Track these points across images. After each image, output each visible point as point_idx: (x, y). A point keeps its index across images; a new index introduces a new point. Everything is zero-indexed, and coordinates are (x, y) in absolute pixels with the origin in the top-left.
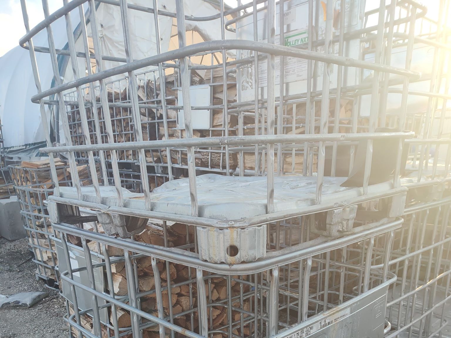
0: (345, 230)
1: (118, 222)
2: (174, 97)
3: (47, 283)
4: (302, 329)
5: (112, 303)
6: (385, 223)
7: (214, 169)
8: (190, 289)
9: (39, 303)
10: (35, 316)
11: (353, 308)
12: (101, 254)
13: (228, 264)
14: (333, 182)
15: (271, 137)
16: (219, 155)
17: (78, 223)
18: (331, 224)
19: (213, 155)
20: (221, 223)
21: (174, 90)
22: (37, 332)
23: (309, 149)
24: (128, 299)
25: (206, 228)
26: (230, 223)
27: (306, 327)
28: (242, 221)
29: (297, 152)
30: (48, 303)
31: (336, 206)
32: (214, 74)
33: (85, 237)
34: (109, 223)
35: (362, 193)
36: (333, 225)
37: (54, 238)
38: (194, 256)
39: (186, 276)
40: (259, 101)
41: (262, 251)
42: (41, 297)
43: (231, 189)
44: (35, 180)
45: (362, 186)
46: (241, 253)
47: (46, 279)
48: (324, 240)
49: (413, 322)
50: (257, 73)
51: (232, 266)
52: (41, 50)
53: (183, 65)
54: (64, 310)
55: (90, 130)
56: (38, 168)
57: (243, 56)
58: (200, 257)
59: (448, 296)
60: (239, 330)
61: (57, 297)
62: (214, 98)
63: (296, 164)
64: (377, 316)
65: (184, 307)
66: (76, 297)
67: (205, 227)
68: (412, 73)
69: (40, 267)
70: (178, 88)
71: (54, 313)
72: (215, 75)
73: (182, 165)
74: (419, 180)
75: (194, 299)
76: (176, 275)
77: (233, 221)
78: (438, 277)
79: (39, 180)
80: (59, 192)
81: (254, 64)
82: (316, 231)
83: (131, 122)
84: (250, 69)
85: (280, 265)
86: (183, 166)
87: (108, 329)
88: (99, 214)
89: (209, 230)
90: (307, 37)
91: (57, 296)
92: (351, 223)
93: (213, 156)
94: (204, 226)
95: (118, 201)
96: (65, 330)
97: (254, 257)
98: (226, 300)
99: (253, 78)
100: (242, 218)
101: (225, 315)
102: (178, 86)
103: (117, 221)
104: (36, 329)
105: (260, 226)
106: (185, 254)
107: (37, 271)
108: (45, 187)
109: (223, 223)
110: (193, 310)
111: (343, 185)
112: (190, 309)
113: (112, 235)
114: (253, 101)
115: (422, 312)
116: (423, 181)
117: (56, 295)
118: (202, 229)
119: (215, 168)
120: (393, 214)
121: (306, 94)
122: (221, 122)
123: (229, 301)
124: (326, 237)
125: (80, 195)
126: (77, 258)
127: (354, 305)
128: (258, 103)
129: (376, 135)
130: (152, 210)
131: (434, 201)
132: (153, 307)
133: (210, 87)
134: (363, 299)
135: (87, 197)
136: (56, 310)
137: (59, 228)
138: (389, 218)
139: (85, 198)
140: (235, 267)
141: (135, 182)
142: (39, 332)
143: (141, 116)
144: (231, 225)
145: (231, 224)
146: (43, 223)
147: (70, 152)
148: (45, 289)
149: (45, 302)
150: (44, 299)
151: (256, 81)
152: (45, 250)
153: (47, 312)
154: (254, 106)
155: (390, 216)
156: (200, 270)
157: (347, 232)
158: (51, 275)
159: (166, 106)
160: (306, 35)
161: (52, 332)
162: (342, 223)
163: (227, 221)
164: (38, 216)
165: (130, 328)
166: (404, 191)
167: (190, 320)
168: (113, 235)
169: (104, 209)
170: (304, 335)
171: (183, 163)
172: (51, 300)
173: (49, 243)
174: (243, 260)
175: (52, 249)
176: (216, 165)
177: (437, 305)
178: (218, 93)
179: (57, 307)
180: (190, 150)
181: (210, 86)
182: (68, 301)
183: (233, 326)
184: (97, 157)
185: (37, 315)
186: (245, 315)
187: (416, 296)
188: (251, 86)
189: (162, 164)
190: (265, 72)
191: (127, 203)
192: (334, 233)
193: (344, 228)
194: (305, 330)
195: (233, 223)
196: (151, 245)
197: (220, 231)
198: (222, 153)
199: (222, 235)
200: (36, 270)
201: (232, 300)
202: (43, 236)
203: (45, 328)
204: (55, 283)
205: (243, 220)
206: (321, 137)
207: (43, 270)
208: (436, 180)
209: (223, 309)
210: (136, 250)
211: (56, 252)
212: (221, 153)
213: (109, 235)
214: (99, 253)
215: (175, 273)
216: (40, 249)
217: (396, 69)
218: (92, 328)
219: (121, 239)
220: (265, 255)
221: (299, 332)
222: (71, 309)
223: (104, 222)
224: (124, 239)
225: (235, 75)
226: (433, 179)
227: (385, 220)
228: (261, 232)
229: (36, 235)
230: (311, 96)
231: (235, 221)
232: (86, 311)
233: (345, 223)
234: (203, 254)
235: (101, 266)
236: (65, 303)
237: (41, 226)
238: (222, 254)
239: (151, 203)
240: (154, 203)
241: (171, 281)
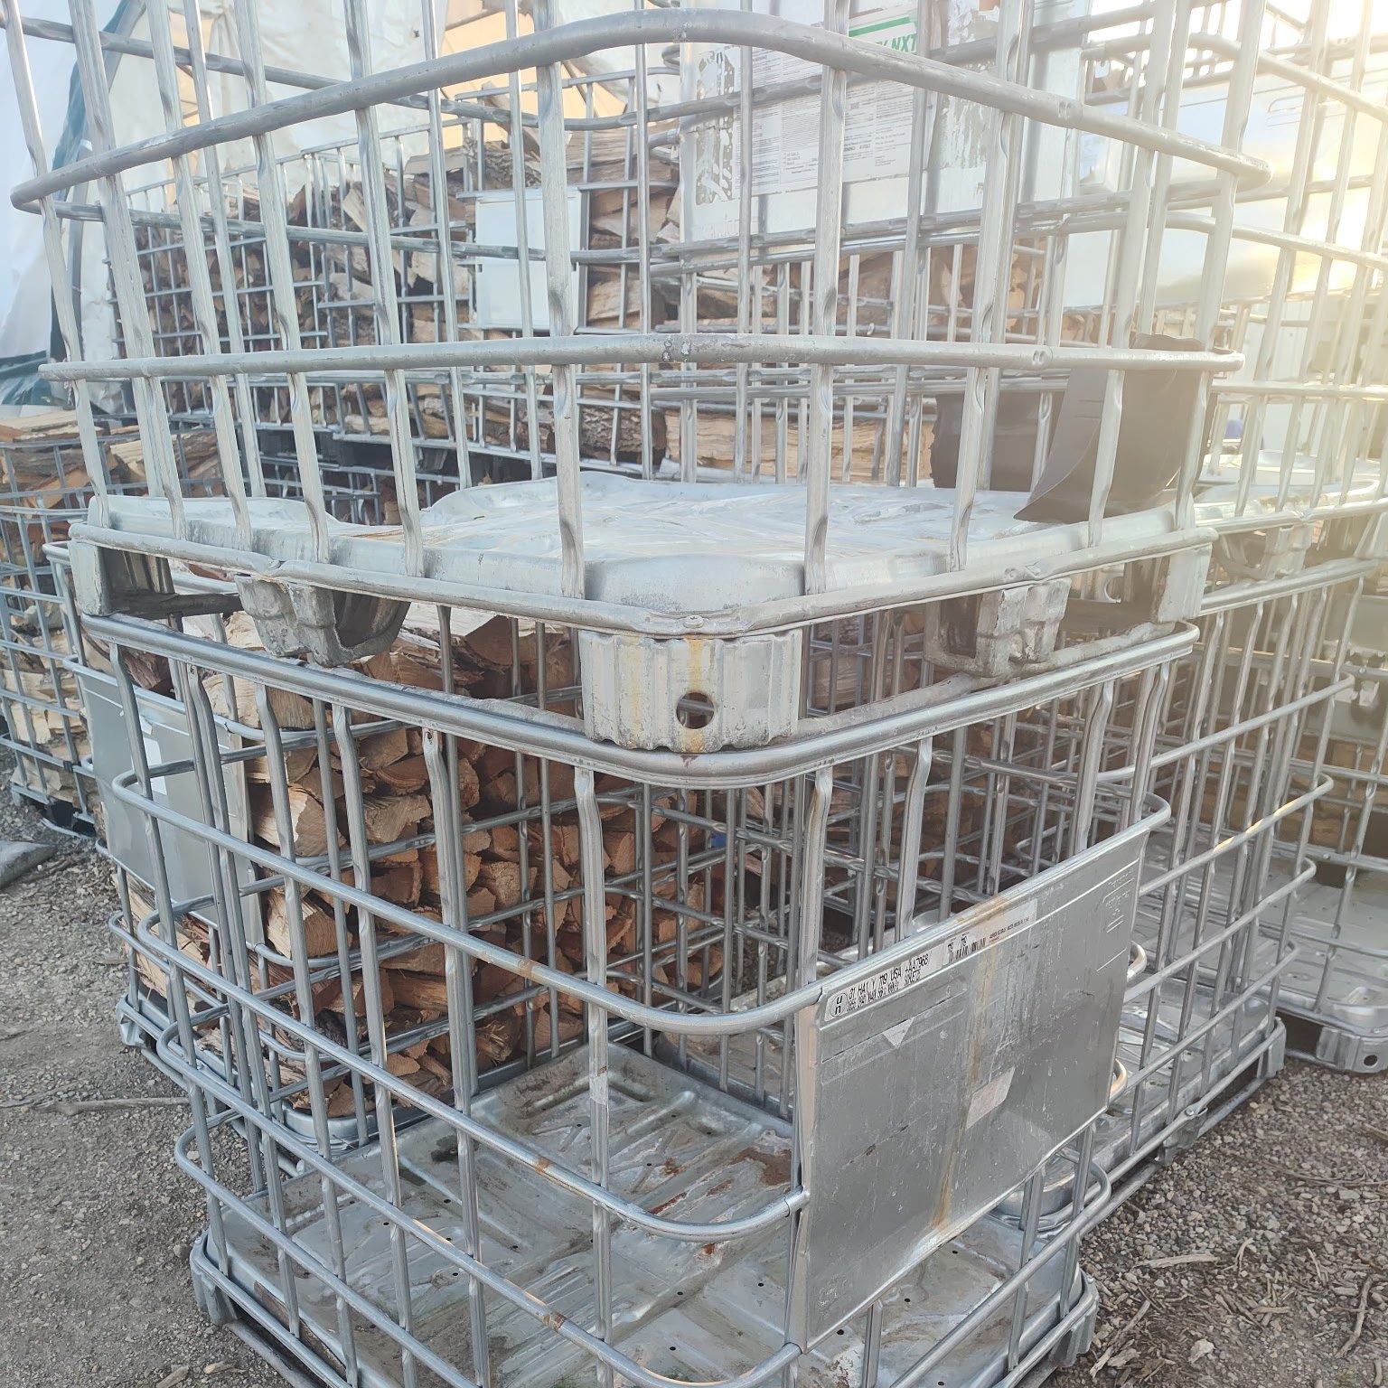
0: (1032, 656)
1: (310, 613)
2: (463, 223)
3: (50, 813)
4: (898, 962)
5: (288, 876)
6: (1145, 638)
7: (592, 461)
8: (523, 839)
9: (25, 879)
10: (14, 921)
11: (1045, 901)
12: (237, 720)
13: (679, 753)
14: (985, 507)
15: (826, 343)
16: (606, 416)
17: (167, 616)
18: (991, 636)
19: (590, 415)
20: (660, 620)
21: (464, 200)
22: (21, 969)
23: (909, 399)
24: (329, 867)
25: (611, 635)
26: (688, 621)
27: (909, 957)
28: (727, 615)
29: (859, 414)
30: (54, 878)
31: (1009, 578)
32: (594, 152)
33: (195, 662)
34: (277, 617)
35: (1085, 540)
36: (996, 638)
37: (78, 668)
38: (566, 726)
39: (508, 798)
40: (751, 238)
41: (784, 712)
42: (31, 861)
43: (672, 519)
44: (5, 479)
45: (1084, 517)
46: (721, 719)
47: (46, 802)
48: (970, 684)
49: (1202, 949)
50: (748, 145)
51: (694, 758)
52: (43, 31)
53: (548, 91)
54: (106, 901)
55: (186, 324)
56: (15, 441)
57: (702, 91)
58: (589, 729)
59: (1302, 871)
60: (671, 971)
61: (83, 861)
62: (593, 230)
63: (854, 450)
64: (1112, 926)
65: (503, 897)
66: (162, 858)
67: (609, 631)
68: (1248, 163)
69: (26, 762)
70: (478, 194)
71: (76, 909)
72: (597, 156)
73: (487, 444)
74: (1239, 512)
75: (535, 870)
76: (477, 795)
77: (699, 613)
78: (1279, 812)
79: (20, 481)
80: (106, 514)
81: (738, 118)
82: (943, 658)
83: (319, 300)
84: (723, 134)
85: (840, 759)
86: (492, 448)
87: (261, 963)
88: (246, 586)
89: (620, 642)
90: (914, 37)
91: (82, 856)
92: (1049, 633)
93: (588, 419)
94: (605, 629)
95: (310, 544)
96: (113, 965)
97: (761, 733)
98: (632, 877)
99: (734, 162)
100: (726, 608)
101: (629, 922)
102: (476, 188)
103: (308, 610)
104: (18, 960)
105: (784, 633)
106: (536, 718)
107: (16, 777)
108: (40, 502)
109: (667, 621)
110: (529, 906)
111: (1021, 516)
112: (520, 903)
113: (289, 656)
114: (735, 240)
115: (1228, 920)
116: (1250, 514)
117: (78, 853)
118: (596, 639)
119: (592, 457)
120: (1169, 611)
121: (903, 221)
122: (613, 310)
123: (642, 878)
124: (974, 675)
125: (178, 521)
126: (158, 733)
127: (1047, 893)
128: (750, 248)
129: (1134, 358)
130: (427, 575)
131: (1280, 576)
132: (406, 896)
133: (580, 194)
134: (1073, 873)
135: (201, 527)
136: (81, 902)
137: (104, 630)
138: (1156, 622)
139: (196, 532)
140: (702, 762)
141: (334, 494)
142: (29, 972)
143: (355, 282)
144: (693, 627)
145: (693, 623)
146: (34, 618)
147: (147, 378)
148: (40, 836)
149: (45, 875)
150: (40, 867)
151: (743, 175)
152: (41, 709)
153: (51, 909)
154: (735, 255)
155: (1161, 619)
156: (585, 773)
157: (1035, 662)
158: (63, 788)
159: (453, 245)
160: (909, 29)
161: (72, 972)
162: (1021, 633)
163: (680, 615)
164: (15, 599)
165: (332, 960)
166: (1205, 541)
167: (521, 936)
168: (293, 655)
169: (263, 569)
170: (901, 981)
171: (489, 439)
172: (65, 868)
173: (54, 687)
174: (726, 741)
175: (64, 705)
176: (597, 449)
177: (1271, 898)
178: (605, 214)
179: (83, 891)
180: (561, 375)
181: (582, 191)
182: (124, 872)
183: (656, 956)
184: (207, 411)
185: (21, 916)
186: (692, 924)
187: (1212, 869)
188: (725, 191)
189: (422, 438)
190: (774, 145)
191: (340, 550)
192: (1001, 665)
193: (1027, 650)
194: (905, 965)
195: (700, 620)
196: (421, 691)
197: (658, 646)
198: (616, 411)
199: (662, 660)
200: (11, 774)
201: (654, 876)
202: (34, 663)
203: (46, 959)
204: (75, 815)
205: (729, 611)
206: (977, 352)
207: (37, 773)
208: (1289, 512)
209: (622, 903)
210: (371, 707)
211: (84, 711)
212: (612, 409)
213: (279, 654)
214: (232, 717)
215: (476, 788)
216: (25, 705)
217: (1202, 148)
218: (206, 958)
219: (320, 668)
220: (795, 727)
221: (888, 971)
222: (135, 899)
223: (261, 611)
224: (329, 671)
225: (673, 154)
226: (1280, 509)
227: (1144, 630)
228: (787, 652)
229: (13, 657)
230: (920, 231)
231: (707, 615)
232: (192, 906)
233: (1031, 633)
234: (598, 719)
235: (238, 759)
236: (116, 879)
237: (30, 631)
238: (662, 724)
239: (426, 551)
240: (433, 553)
241: (463, 812)
